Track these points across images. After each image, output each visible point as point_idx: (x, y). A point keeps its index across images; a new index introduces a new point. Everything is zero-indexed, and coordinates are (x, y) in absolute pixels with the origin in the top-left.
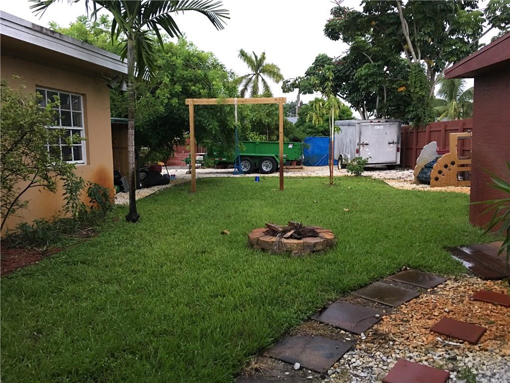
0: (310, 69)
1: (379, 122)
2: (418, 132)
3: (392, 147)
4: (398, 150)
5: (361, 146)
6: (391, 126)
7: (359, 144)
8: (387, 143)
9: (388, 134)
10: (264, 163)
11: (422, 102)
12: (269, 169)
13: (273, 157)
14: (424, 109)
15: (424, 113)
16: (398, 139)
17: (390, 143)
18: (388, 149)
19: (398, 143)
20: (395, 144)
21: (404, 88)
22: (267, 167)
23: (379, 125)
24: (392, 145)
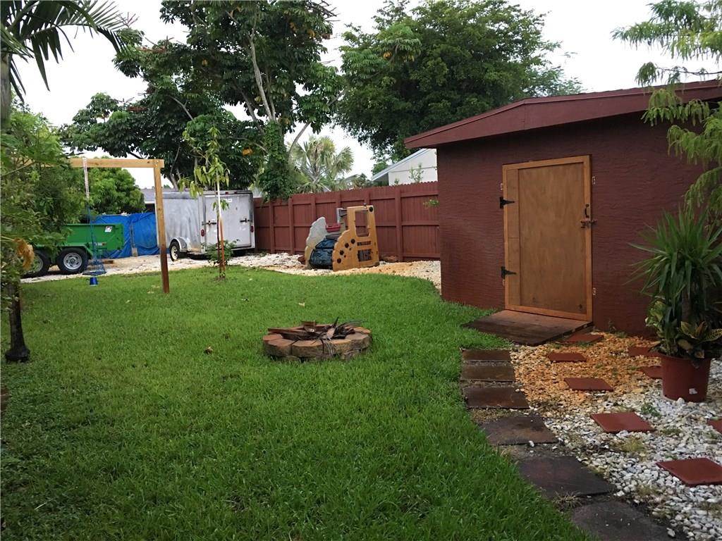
0: (82, 114)
1: (227, 193)
2: (274, 207)
3: (245, 227)
4: (252, 231)
5: (207, 226)
6: (242, 199)
7: (204, 224)
8: (239, 221)
9: (239, 209)
10: (66, 258)
11: (280, 169)
12: (75, 267)
13: (82, 248)
14: (283, 178)
15: (284, 183)
16: (251, 216)
17: (242, 221)
18: (240, 228)
19: (252, 221)
20: (248, 223)
21: (251, 150)
22: (72, 263)
23: (227, 198)
24: (244, 223)
